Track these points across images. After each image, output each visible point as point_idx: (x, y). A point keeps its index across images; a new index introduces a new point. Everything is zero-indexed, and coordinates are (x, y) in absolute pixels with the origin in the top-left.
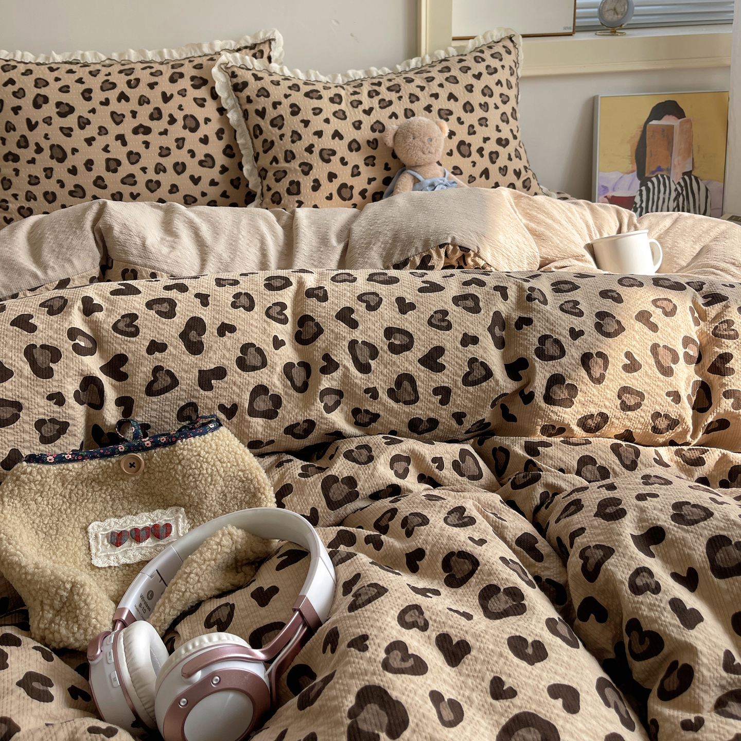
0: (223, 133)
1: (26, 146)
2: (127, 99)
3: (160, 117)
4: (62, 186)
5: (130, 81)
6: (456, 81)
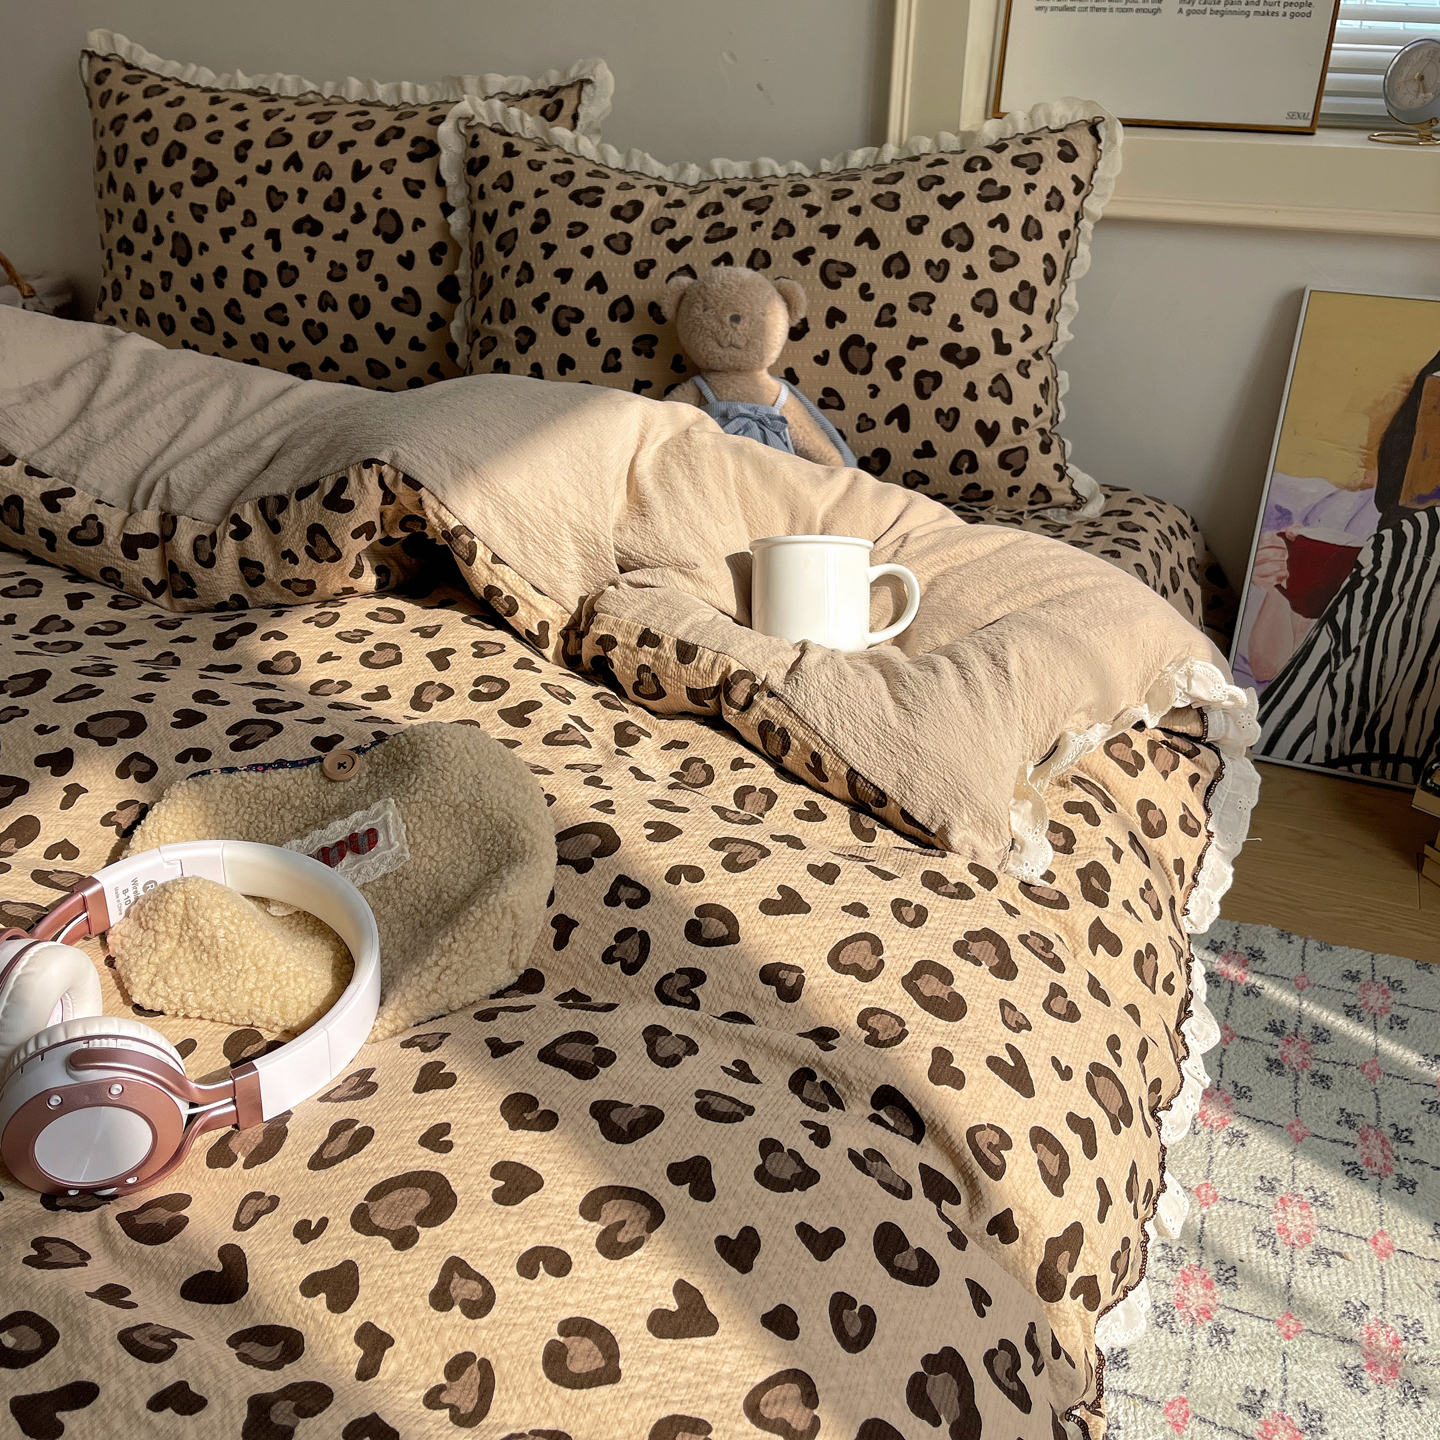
0: (444, 253)
1: (143, 230)
2: (299, 167)
3: (339, 208)
4: (183, 307)
5: (317, 133)
6: (893, 205)
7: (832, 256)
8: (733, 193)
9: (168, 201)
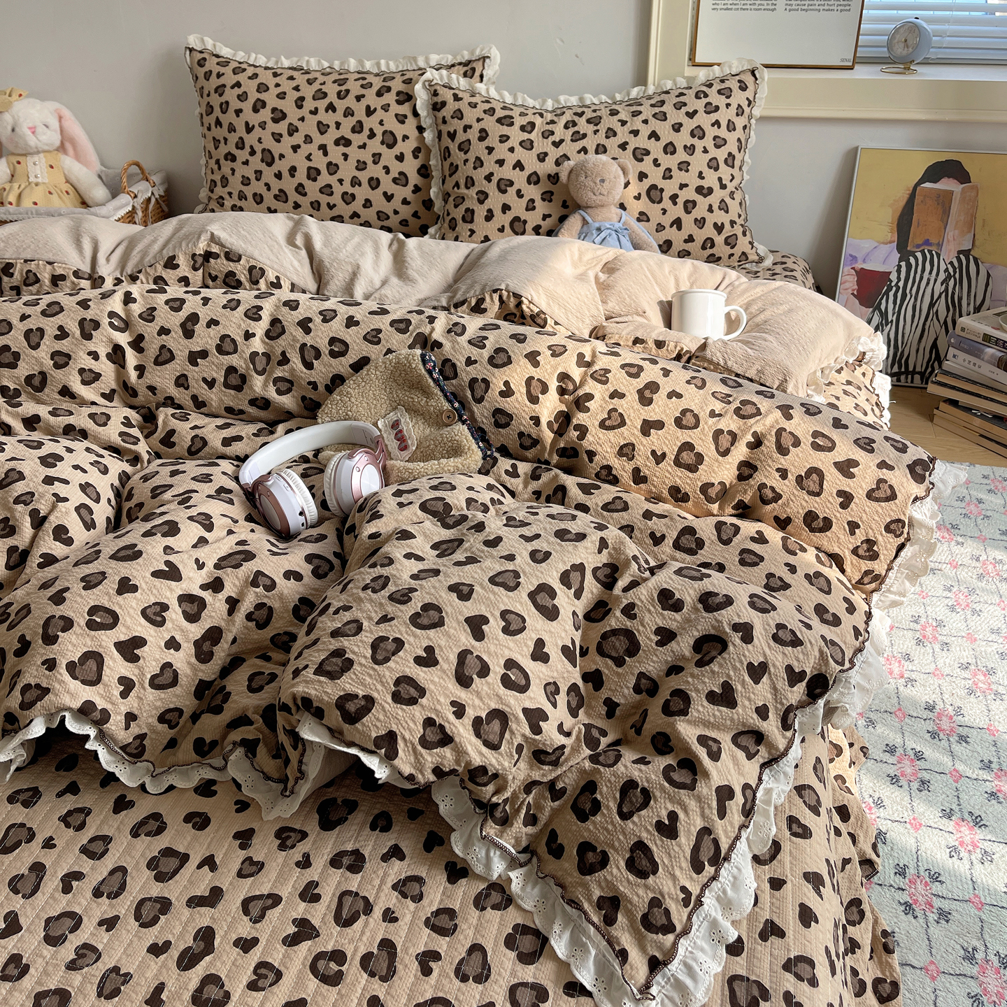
0: (419, 152)
1: (242, 148)
2: (334, 110)
3: (360, 132)
4: (269, 189)
5: (340, 91)
6: (663, 118)
7: (637, 146)
8: (581, 115)
9: (257, 132)
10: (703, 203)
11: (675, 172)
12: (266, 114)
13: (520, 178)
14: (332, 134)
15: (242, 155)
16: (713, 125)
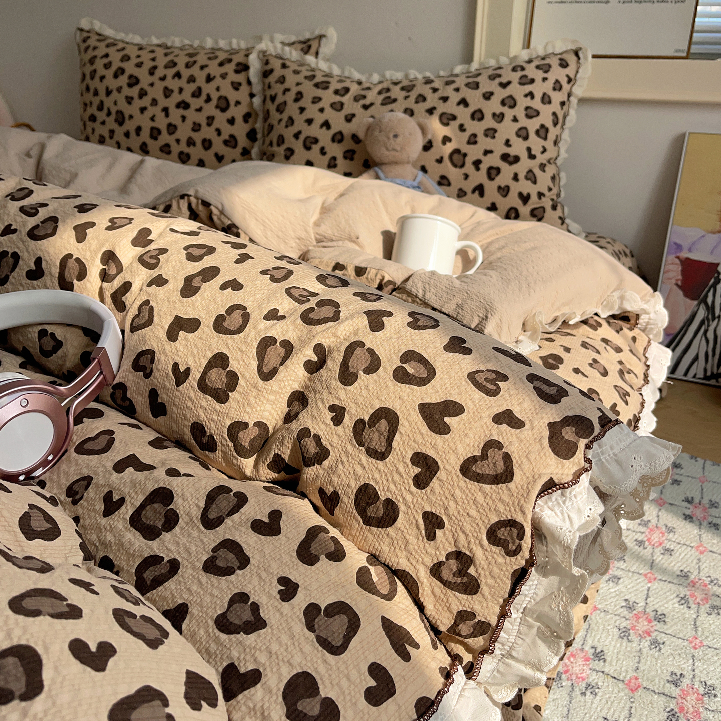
0: (250, 117)
1: (102, 110)
2: (180, 77)
3: (199, 96)
5: (189, 61)
6: (475, 86)
7: (445, 111)
9: (115, 94)
10: (507, 171)
11: (481, 138)
12: (123, 80)
13: (325, 137)
14: (176, 98)
15: (100, 116)
16: (526, 96)
